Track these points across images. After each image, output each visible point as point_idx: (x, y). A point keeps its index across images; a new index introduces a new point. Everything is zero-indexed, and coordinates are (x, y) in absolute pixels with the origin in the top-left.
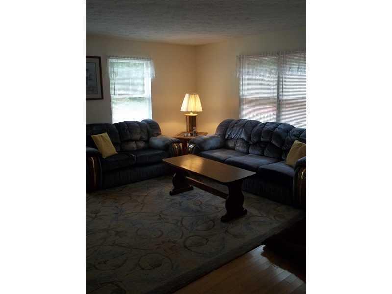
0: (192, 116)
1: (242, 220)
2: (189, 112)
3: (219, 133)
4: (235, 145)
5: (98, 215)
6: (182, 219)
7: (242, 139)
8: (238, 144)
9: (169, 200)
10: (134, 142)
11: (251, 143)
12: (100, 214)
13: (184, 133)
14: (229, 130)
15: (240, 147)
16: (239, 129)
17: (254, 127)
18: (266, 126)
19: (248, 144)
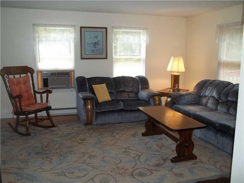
0: (176, 76)
1: (189, 163)
2: (174, 72)
3: (196, 91)
4: (207, 102)
5: (83, 142)
6: (141, 155)
7: (214, 97)
8: (210, 101)
9: (138, 139)
10: (126, 93)
11: (220, 101)
12: (85, 141)
13: (169, 88)
14: (204, 89)
15: (211, 104)
16: (212, 89)
17: (224, 88)
18: (234, 87)
19: (217, 102)
